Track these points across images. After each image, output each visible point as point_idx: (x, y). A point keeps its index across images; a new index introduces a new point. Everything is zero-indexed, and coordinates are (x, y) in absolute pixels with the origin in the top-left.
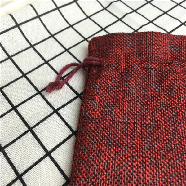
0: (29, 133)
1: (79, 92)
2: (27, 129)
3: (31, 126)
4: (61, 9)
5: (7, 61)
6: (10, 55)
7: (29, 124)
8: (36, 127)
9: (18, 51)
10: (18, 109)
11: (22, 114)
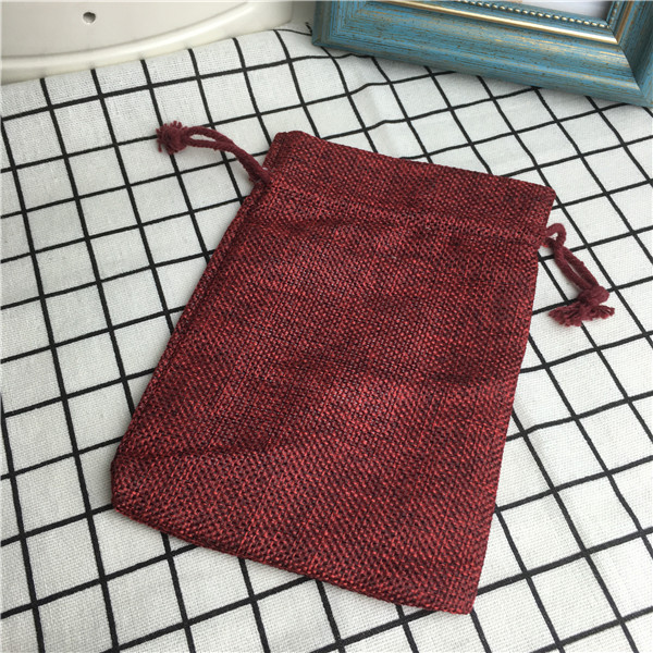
0: (95, 287)
1: (209, 247)
2: (93, 279)
3: (102, 278)
4: (250, 73)
5: (109, 150)
6: (119, 140)
7: (100, 272)
8: (110, 282)
9: (134, 138)
10: (92, 241)
11: (95, 253)
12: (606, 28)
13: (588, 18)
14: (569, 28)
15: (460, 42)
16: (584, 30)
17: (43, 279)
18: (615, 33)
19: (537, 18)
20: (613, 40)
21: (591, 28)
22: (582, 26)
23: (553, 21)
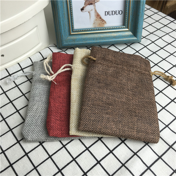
12: (125, 27)
13: (120, 26)
14: (117, 29)
15: (94, 39)
16: (120, 29)
17: (9, 125)
18: (127, 28)
19: (109, 29)
20: (128, 30)
21: (122, 28)
22: (120, 28)
23: (113, 29)
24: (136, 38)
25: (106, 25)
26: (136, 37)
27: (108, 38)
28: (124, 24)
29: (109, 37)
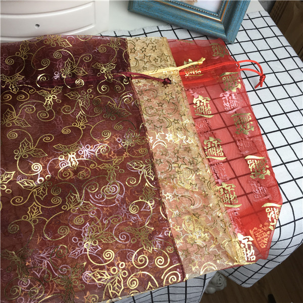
12: (218, 16)
13: (213, 12)
14: (207, 15)
15: (173, 16)
18: (220, 19)
19: (197, 11)
20: (220, 20)
22: (211, 15)
23: (202, 12)
24: (225, 36)
25: (195, 4)
26: (226, 34)
27: (191, 22)
28: (218, 12)
29: (194, 21)
